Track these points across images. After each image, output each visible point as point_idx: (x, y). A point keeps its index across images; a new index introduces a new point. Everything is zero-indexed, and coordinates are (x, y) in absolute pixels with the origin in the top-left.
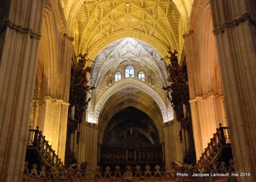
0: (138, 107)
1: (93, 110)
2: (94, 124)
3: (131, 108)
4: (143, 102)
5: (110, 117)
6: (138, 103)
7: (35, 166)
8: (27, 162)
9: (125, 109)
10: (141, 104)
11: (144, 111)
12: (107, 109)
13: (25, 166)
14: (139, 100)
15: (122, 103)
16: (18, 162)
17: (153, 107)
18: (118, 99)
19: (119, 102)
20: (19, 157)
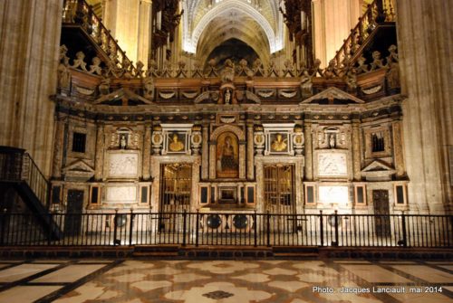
0: (242, 39)
1: (191, 37)
2: (192, 54)
3: (234, 41)
4: (248, 33)
5: (211, 49)
6: (242, 33)
7: (81, 56)
8: (64, 46)
9: (228, 41)
10: (245, 35)
11: (249, 44)
12: (207, 39)
13: (62, 52)
14: (244, 30)
15: (224, 34)
16: (48, 44)
17: (259, 38)
18: (219, 29)
19: (220, 31)
20: (49, 36)
